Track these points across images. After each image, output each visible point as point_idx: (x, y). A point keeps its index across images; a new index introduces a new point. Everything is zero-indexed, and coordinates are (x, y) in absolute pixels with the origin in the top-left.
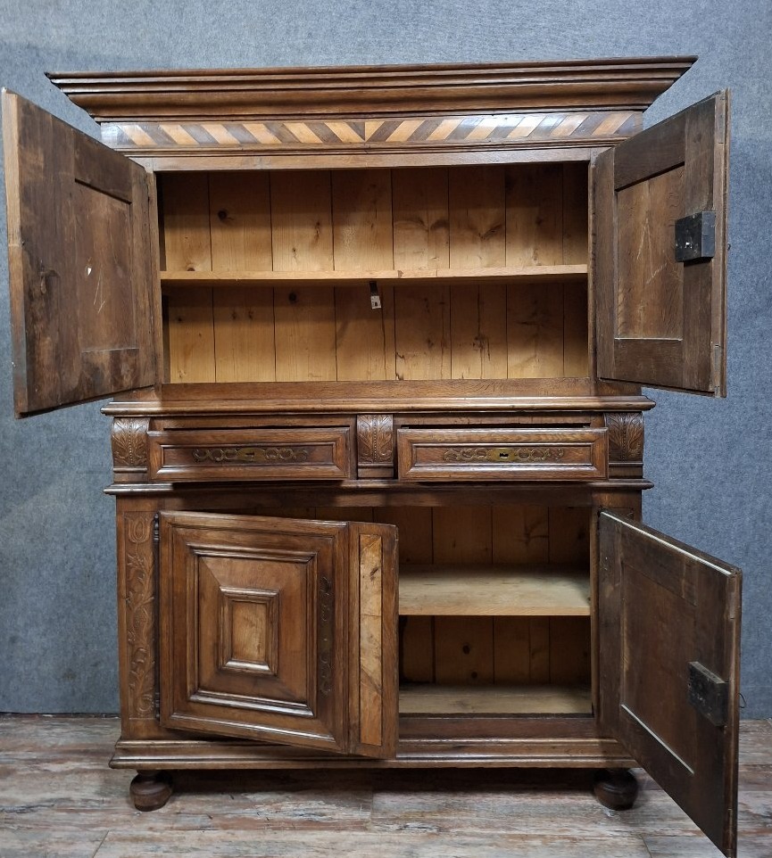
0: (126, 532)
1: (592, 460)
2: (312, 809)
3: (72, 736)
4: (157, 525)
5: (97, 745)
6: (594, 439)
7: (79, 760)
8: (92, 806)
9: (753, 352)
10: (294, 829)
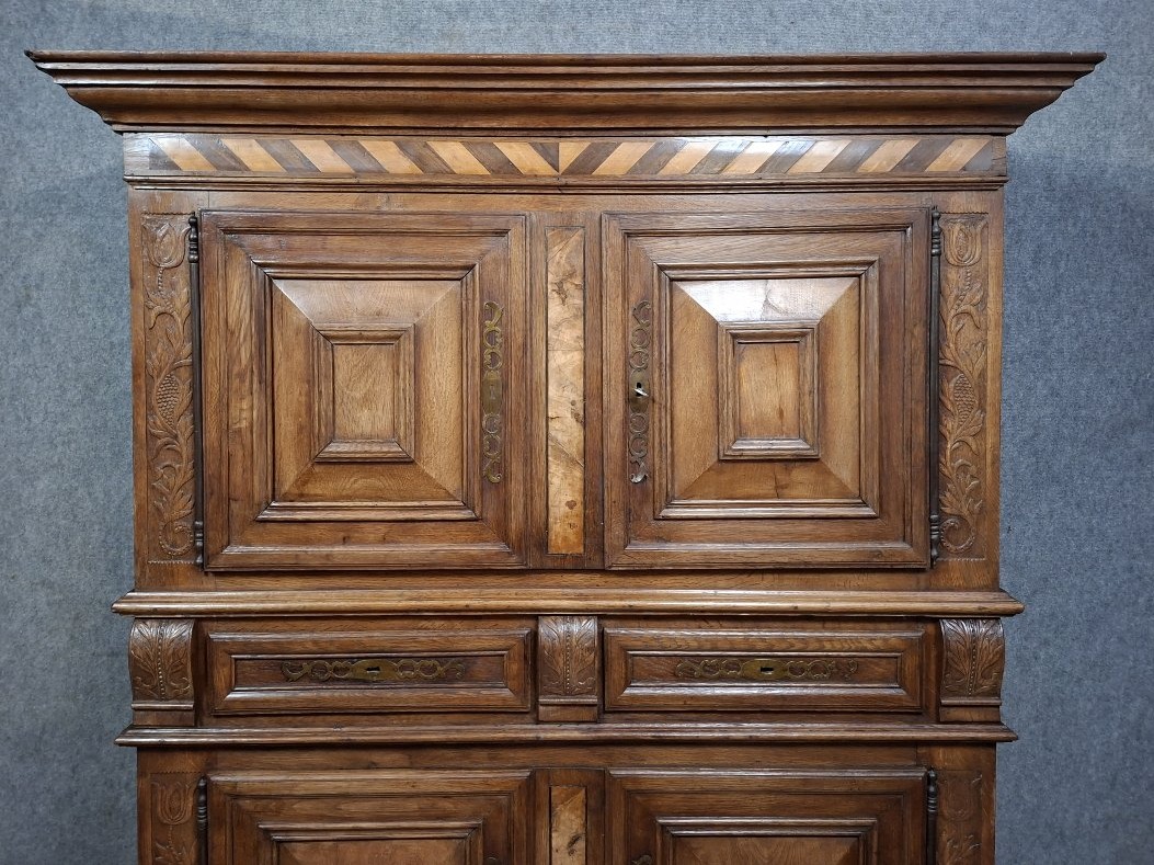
0: (154, 805)
1: (899, 678)
4: (202, 798)
6: (903, 647)
9: (1127, 485)
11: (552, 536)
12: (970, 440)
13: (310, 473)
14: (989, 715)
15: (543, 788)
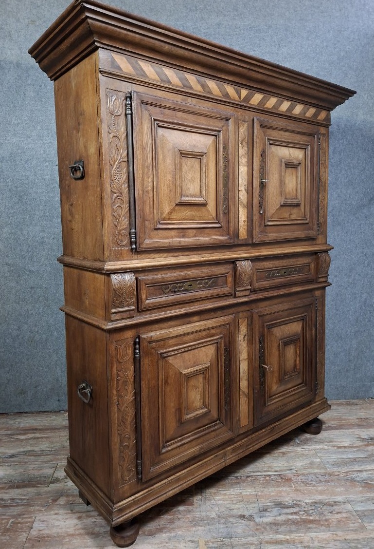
3: (26, 423)
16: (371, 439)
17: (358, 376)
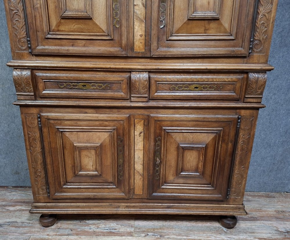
0: (26, 122)
1: (234, 90)
2: (111, 227)
3: (19, 196)
4: (39, 120)
5: (29, 199)
7: (21, 206)
8: (25, 225)
10: (104, 235)
11: (135, 46)
12: (266, 14)
13: (60, 22)
14: (259, 100)
15: (132, 119)
16: (288, 232)
17: (279, 176)
